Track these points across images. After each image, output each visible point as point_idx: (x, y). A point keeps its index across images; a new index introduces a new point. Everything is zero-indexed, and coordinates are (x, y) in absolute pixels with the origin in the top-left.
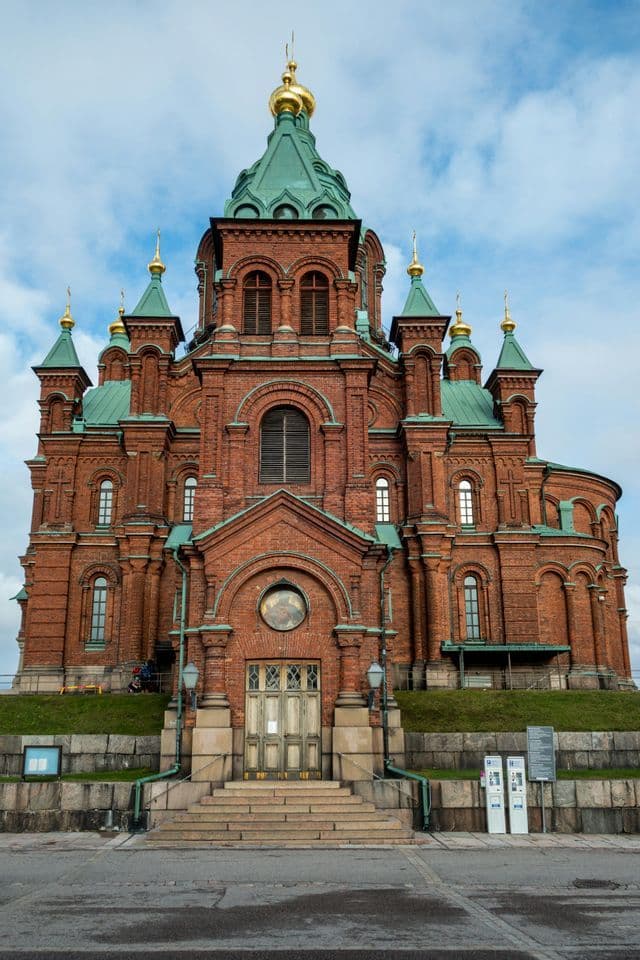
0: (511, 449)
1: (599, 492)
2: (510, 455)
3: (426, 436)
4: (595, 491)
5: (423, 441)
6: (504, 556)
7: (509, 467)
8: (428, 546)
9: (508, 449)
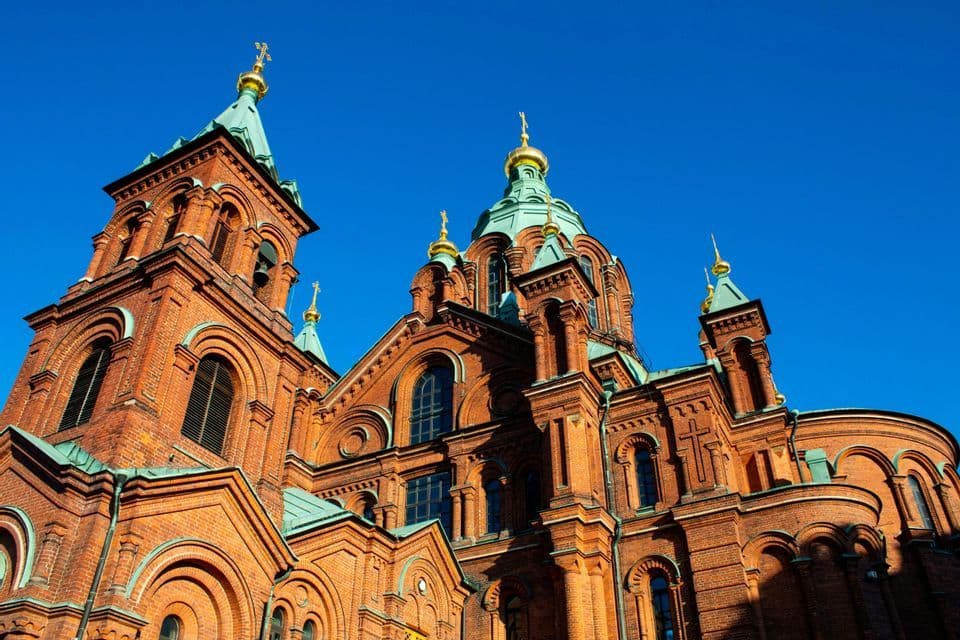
0: (689, 392)
1: (890, 434)
2: (688, 399)
3: (555, 400)
4: (883, 434)
5: (552, 407)
6: (693, 539)
7: (691, 415)
8: (560, 539)
9: (682, 393)
